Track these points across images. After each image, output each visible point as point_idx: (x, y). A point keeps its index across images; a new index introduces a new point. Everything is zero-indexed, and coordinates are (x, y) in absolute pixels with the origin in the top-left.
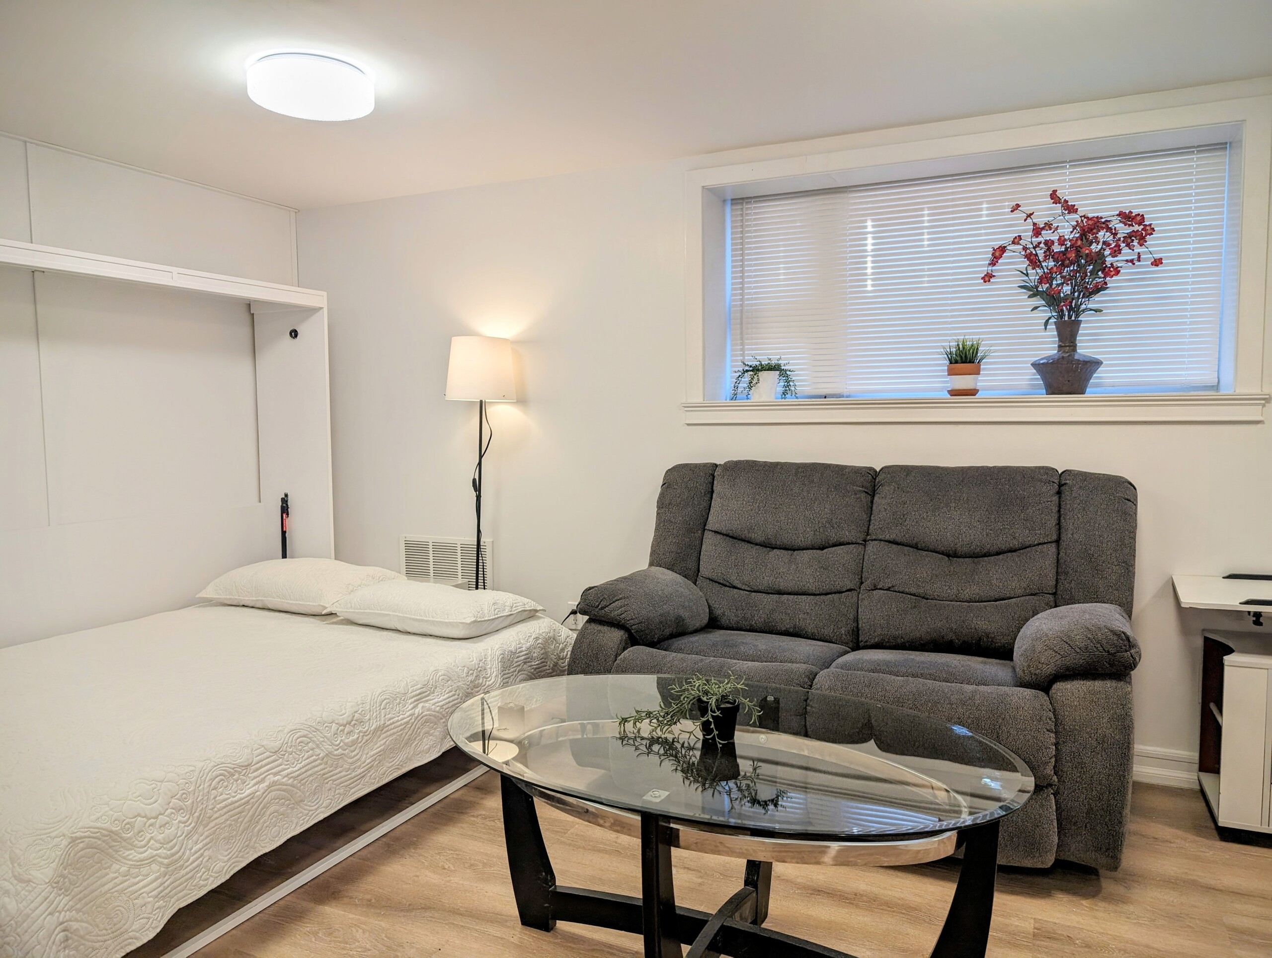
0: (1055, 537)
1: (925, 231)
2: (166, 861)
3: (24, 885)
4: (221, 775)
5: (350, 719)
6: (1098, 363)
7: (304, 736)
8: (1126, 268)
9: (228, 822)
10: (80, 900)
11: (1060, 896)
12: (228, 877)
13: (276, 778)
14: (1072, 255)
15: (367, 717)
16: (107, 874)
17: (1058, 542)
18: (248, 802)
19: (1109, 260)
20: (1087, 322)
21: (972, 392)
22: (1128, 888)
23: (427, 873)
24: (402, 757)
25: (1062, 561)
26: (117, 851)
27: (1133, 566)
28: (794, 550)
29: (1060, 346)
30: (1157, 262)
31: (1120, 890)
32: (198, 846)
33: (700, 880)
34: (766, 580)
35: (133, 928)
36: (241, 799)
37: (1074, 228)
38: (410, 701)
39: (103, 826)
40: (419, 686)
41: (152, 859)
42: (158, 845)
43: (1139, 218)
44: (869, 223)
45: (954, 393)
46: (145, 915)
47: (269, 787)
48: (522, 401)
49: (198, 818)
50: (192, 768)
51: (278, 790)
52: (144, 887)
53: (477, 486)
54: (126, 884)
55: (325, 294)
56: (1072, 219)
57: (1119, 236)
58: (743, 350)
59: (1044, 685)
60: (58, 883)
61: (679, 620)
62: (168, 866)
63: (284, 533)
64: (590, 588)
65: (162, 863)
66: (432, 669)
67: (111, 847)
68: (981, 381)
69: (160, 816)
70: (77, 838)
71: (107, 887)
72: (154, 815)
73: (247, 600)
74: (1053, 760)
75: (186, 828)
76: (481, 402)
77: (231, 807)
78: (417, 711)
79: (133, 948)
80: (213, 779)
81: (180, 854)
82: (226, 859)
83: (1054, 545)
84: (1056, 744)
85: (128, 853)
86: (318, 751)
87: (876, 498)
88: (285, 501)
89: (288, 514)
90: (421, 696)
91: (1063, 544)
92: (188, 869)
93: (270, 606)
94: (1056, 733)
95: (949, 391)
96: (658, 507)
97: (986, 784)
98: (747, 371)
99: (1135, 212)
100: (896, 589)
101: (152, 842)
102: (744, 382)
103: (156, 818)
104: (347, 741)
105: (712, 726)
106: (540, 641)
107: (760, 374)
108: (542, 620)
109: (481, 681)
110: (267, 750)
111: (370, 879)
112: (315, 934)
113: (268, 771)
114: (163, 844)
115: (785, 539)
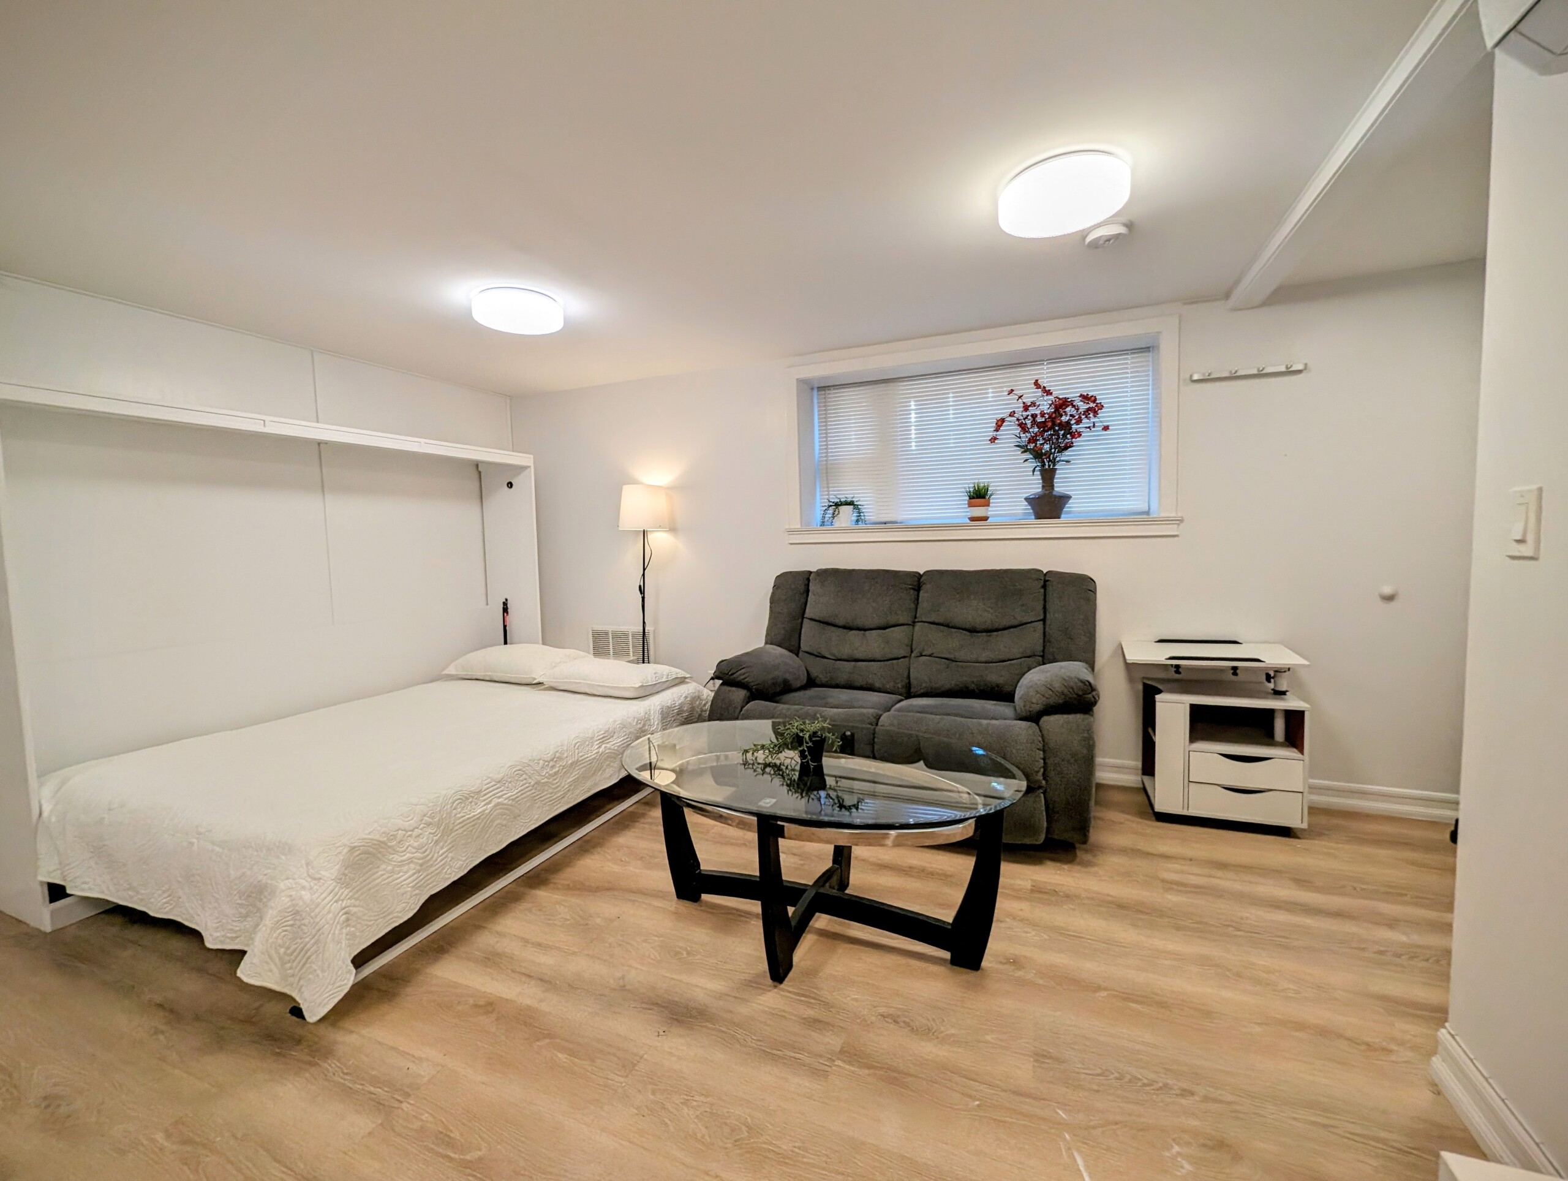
0: (1042, 617)
1: (951, 408)
2: (420, 862)
3: (316, 882)
4: (459, 799)
5: (553, 757)
6: (1069, 497)
7: (520, 770)
8: (1088, 432)
9: (465, 833)
10: (358, 891)
11: (1049, 863)
12: (466, 872)
13: (500, 800)
14: (1050, 424)
15: (565, 755)
16: (377, 872)
17: (1044, 620)
18: (478, 818)
19: (1074, 427)
20: (1060, 469)
21: (985, 519)
22: (1095, 856)
23: (610, 864)
24: (589, 784)
25: (1047, 633)
26: (384, 856)
27: (1094, 635)
28: (865, 630)
29: (1043, 487)
30: (1106, 428)
31: (1088, 857)
32: (445, 850)
33: (802, 862)
34: (846, 651)
35: (397, 910)
36: (474, 816)
37: (1051, 406)
38: (596, 743)
39: (374, 838)
40: (602, 732)
41: (410, 861)
42: (414, 851)
43: (1093, 398)
44: (912, 403)
45: (973, 519)
46: (406, 901)
47: (495, 806)
48: (673, 529)
49: (443, 830)
50: (438, 795)
51: (500, 809)
52: (405, 880)
53: (642, 590)
54: (390, 879)
55: (532, 456)
56: (1049, 400)
57: (1080, 411)
58: (828, 491)
59: (1034, 718)
60: (341, 879)
61: (786, 682)
62: (421, 865)
63: (505, 627)
64: (722, 661)
65: (417, 863)
66: (611, 720)
67: (380, 852)
68: (990, 511)
69: (416, 830)
70: (355, 847)
71: (377, 881)
72: (411, 828)
73: (479, 675)
74: (1042, 770)
75: (435, 838)
76: (644, 531)
77: (468, 821)
78: (601, 750)
79: (397, 924)
80: (454, 802)
81: (430, 856)
82: (464, 859)
83: (1041, 622)
84: (1044, 759)
85: (392, 856)
86: (530, 781)
87: (921, 593)
88: (505, 604)
89: (507, 613)
90: (603, 740)
91: (1048, 622)
92: (436, 867)
93: (496, 679)
94: (1044, 751)
95: (969, 518)
96: (771, 603)
97: (994, 787)
98: (831, 506)
99: (1091, 394)
100: (935, 655)
101: (410, 848)
102: (829, 514)
103: (413, 831)
104: (551, 772)
105: (807, 753)
106: (688, 699)
107: (840, 508)
108: (689, 685)
109: (646, 727)
110: (492, 780)
111: (569, 870)
112: (530, 910)
113: (494, 795)
114: (418, 849)
115: (859, 622)
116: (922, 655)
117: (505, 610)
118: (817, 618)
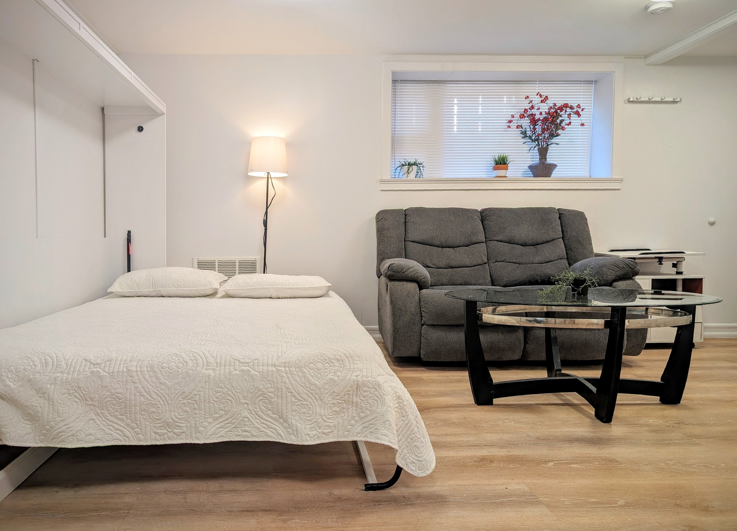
17: (563, 237)
21: (506, 177)
25: (567, 245)
28: (454, 247)
29: (540, 159)
34: (444, 262)
44: (455, 99)
53: (265, 223)
55: (165, 105)
63: (129, 256)
68: (509, 172)
83: (561, 239)
88: (129, 235)
91: (566, 238)
95: (493, 176)
100: (506, 261)
115: (450, 242)
116: (496, 262)
117: (129, 241)
118: (419, 241)
